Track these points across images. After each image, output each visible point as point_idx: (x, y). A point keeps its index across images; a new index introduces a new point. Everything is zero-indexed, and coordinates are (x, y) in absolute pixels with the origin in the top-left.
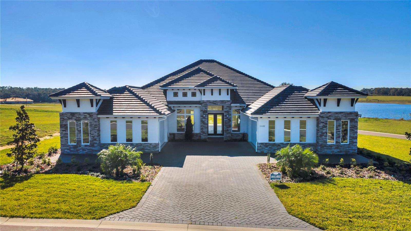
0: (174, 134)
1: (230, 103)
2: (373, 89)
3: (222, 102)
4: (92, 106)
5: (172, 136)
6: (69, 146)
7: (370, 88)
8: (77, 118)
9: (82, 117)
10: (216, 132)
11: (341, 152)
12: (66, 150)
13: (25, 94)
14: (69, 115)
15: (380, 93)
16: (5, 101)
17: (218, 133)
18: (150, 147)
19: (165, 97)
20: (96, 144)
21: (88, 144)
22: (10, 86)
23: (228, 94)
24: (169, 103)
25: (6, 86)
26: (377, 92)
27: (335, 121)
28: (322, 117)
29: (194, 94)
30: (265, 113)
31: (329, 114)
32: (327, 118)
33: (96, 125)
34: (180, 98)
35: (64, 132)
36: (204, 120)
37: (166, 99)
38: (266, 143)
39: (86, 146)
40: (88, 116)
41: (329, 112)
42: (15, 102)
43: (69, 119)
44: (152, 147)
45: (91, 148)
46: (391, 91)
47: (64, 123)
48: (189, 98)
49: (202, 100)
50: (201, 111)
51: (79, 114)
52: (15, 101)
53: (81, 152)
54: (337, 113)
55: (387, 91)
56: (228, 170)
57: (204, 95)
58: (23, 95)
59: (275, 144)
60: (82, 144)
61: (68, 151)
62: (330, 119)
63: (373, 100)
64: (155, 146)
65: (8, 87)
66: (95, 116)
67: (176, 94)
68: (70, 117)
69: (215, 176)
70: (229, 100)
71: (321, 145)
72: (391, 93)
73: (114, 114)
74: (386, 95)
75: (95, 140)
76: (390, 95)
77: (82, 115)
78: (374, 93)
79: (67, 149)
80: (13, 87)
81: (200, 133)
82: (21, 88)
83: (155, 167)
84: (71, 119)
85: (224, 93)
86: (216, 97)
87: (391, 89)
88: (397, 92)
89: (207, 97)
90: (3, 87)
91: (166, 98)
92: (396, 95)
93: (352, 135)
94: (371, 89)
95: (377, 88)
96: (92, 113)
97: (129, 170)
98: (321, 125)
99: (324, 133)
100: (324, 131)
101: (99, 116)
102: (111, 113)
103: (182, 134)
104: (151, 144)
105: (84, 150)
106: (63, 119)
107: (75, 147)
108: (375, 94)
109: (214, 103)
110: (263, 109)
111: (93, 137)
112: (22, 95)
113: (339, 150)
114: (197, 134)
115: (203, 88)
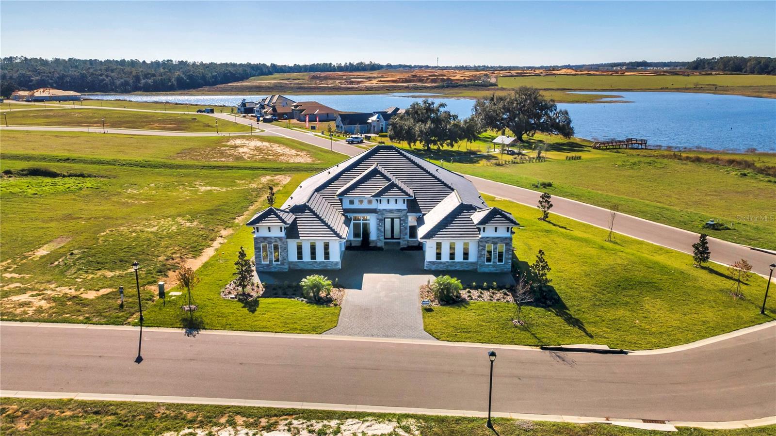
0: (350, 241)
1: (406, 212)
2: (716, 58)
3: (399, 210)
4: (281, 231)
5: (349, 243)
6: (262, 264)
7: (711, 58)
8: (269, 241)
9: (273, 241)
10: (393, 236)
11: (497, 270)
12: (260, 268)
13: (58, 75)
14: (262, 238)
15: (727, 68)
16: (32, 96)
17: (395, 237)
18: (332, 265)
19: (340, 203)
20: (285, 263)
21: (279, 263)
22: (22, 56)
23: (404, 203)
24: (346, 211)
25: (15, 57)
26: (722, 67)
27: (493, 245)
28: (481, 241)
29: (370, 202)
30: (433, 237)
31: (488, 239)
32: (485, 242)
33: (285, 247)
34: (357, 205)
35: (258, 253)
36: (380, 228)
37: (342, 207)
38: (433, 262)
39: (277, 264)
40: (278, 240)
41: (487, 238)
42: (50, 97)
43: (262, 242)
44: (333, 264)
45: (281, 266)
46: (748, 64)
47: (258, 246)
48: (365, 206)
49: (379, 208)
50: (377, 219)
51: (270, 238)
52: (49, 95)
53: (273, 270)
54: (494, 238)
55: (741, 64)
56: (395, 293)
57: (380, 203)
58: (54, 77)
59: (441, 262)
60: (274, 263)
61: (262, 269)
62: (488, 243)
63: (707, 85)
64: (336, 264)
65: (20, 58)
66: (284, 240)
67: (352, 202)
68: (263, 241)
69: (385, 299)
70: (406, 208)
71: (480, 264)
72: (748, 69)
73: (300, 238)
74: (738, 73)
75: (285, 260)
76: (746, 73)
77: (273, 239)
78: (716, 68)
79: (262, 268)
80: (29, 57)
81: (376, 240)
82: (43, 60)
83: (341, 289)
84: (264, 242)
85: (400, 201)
86: (392, 206)
87: (750, 59)
88: (759, 66)
89: (384, 206)
90: (11, 57)
91: (342, 204)
92: (756, 72)
93: (507, 256)
94: (713, 58)
95: (724, 57)
96: (281, 237)
97: (323, 294)
98: (481, 248)
99: (483, 255)
100: (483, 253)
101: (287, 240)
102: (298, 237)
103: (358, 240)
104: (332, 262)
105: (275, 268)
106: (257, 242)
107: (268, 265)
108: (719, 69)
109: (391, 211)
110: (431, 233)
111: (283, 257)
112: (51, 77)
113: (495, 269)
114: (373, 241)
115: (379, 199)
